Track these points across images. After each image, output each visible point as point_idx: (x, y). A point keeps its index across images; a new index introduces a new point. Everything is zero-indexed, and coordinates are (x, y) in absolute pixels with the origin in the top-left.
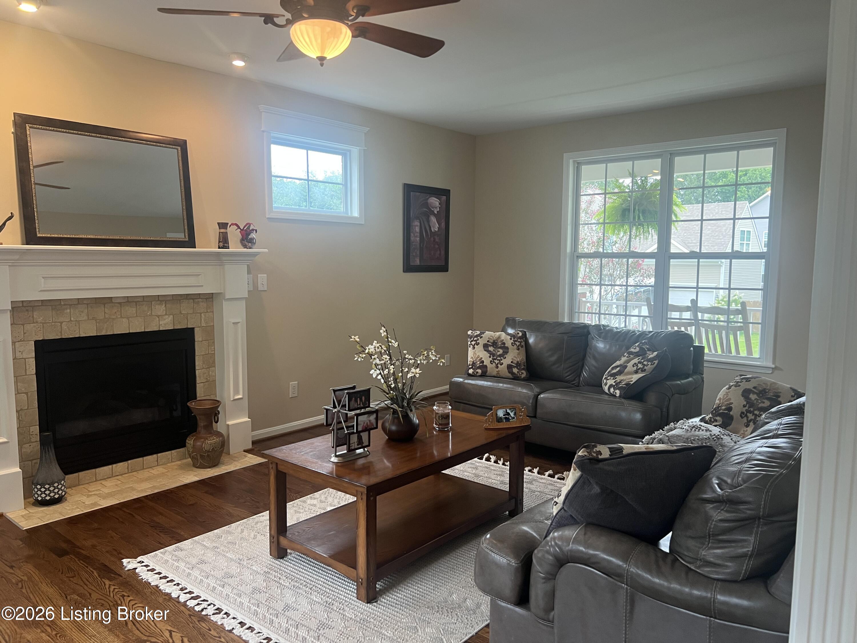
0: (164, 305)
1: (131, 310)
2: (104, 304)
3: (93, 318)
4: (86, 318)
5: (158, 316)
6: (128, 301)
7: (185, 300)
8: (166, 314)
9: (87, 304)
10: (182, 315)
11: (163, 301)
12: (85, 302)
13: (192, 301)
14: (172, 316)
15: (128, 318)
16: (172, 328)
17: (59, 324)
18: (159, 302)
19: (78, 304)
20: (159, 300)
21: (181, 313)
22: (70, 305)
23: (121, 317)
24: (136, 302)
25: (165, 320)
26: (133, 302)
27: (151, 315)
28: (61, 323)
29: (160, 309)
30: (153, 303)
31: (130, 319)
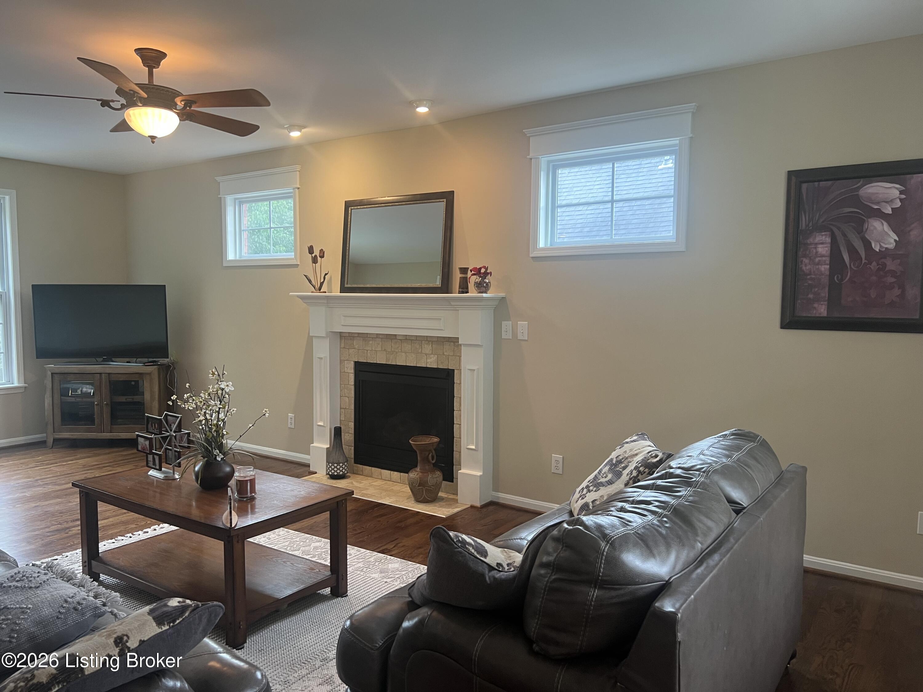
0: (431, 345)
1: (407, 347)
2: (392, 339)
3: (385, 350)
4: (380, 349)
5: (426, 354)
6: (406, 339)
7: (447, 343)
8: (432, 354)
9: (382, 338)
10: (444, 356)
11: (430, 341)
12: (380, 337)
13: (452, 343)
14: (436, 356)
15: (406, 353)
16: (436, 367)
17: (366, 351)
18: (427, 342)
19: (377, 337)
20: (427, 340)
21: (443, 354)
22: (372, 338)
23: (401, 352)
24: (412, 340)
25: (431, 358)
26: (410, 340)
27: (421, 353)
28: (367, 351)
29: (427, 348)
30: (423, 342)
31: (407, 354)
